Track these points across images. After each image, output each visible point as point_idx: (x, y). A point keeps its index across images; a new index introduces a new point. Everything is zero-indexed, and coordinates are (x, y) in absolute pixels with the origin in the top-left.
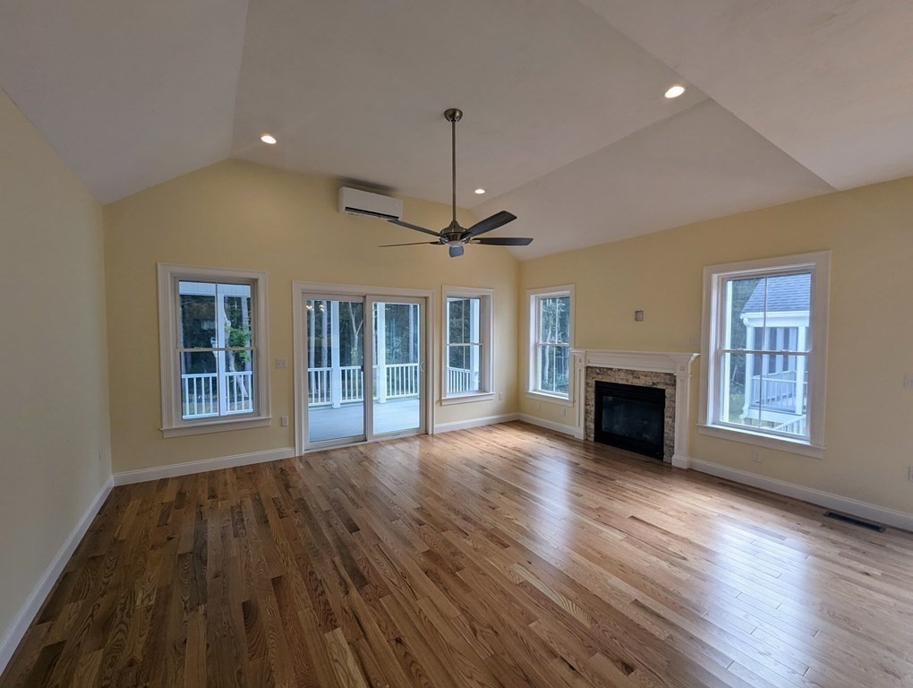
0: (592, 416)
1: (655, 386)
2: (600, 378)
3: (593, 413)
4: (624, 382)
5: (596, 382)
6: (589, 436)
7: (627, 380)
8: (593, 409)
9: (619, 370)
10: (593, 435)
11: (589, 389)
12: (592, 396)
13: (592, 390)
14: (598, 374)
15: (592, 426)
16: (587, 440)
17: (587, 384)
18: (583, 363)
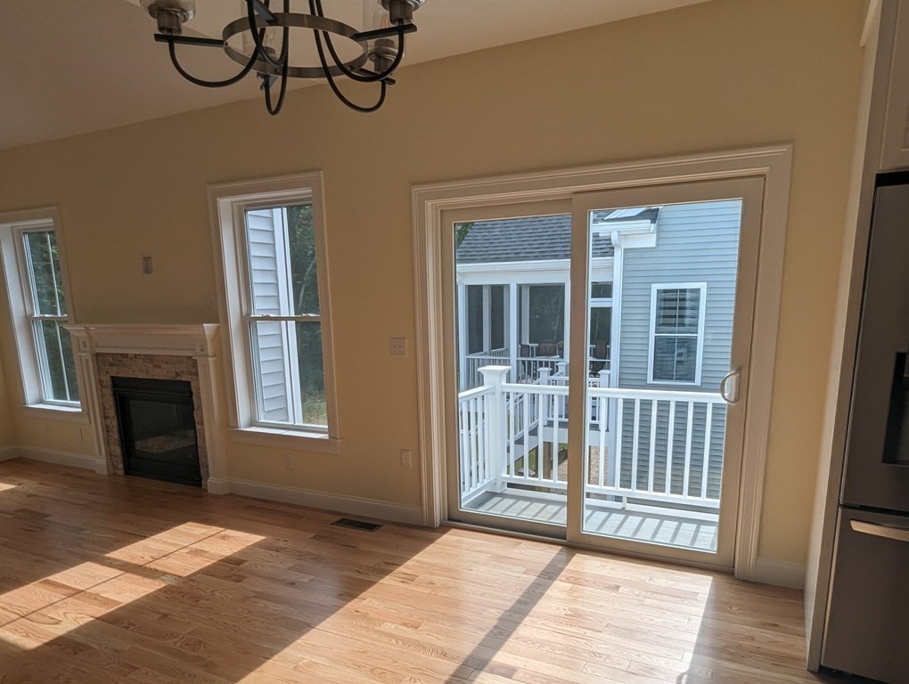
0: (115, 436)
1: (178, 378)
2: (115, 372)
3: (115, 429)
4: (144, 376)
5: (113, 378)
6: (117, 468)
7: (147, 372)
8: (115, 423)
9: (136, 356)
10: (121, 466)
11: (104, 390)
12: (110, 402)
13: (108, 392)
14: (112, 365)
15: (117, 450)
16: (114, 474)
17: (101, 382)
18: (88, 348)
